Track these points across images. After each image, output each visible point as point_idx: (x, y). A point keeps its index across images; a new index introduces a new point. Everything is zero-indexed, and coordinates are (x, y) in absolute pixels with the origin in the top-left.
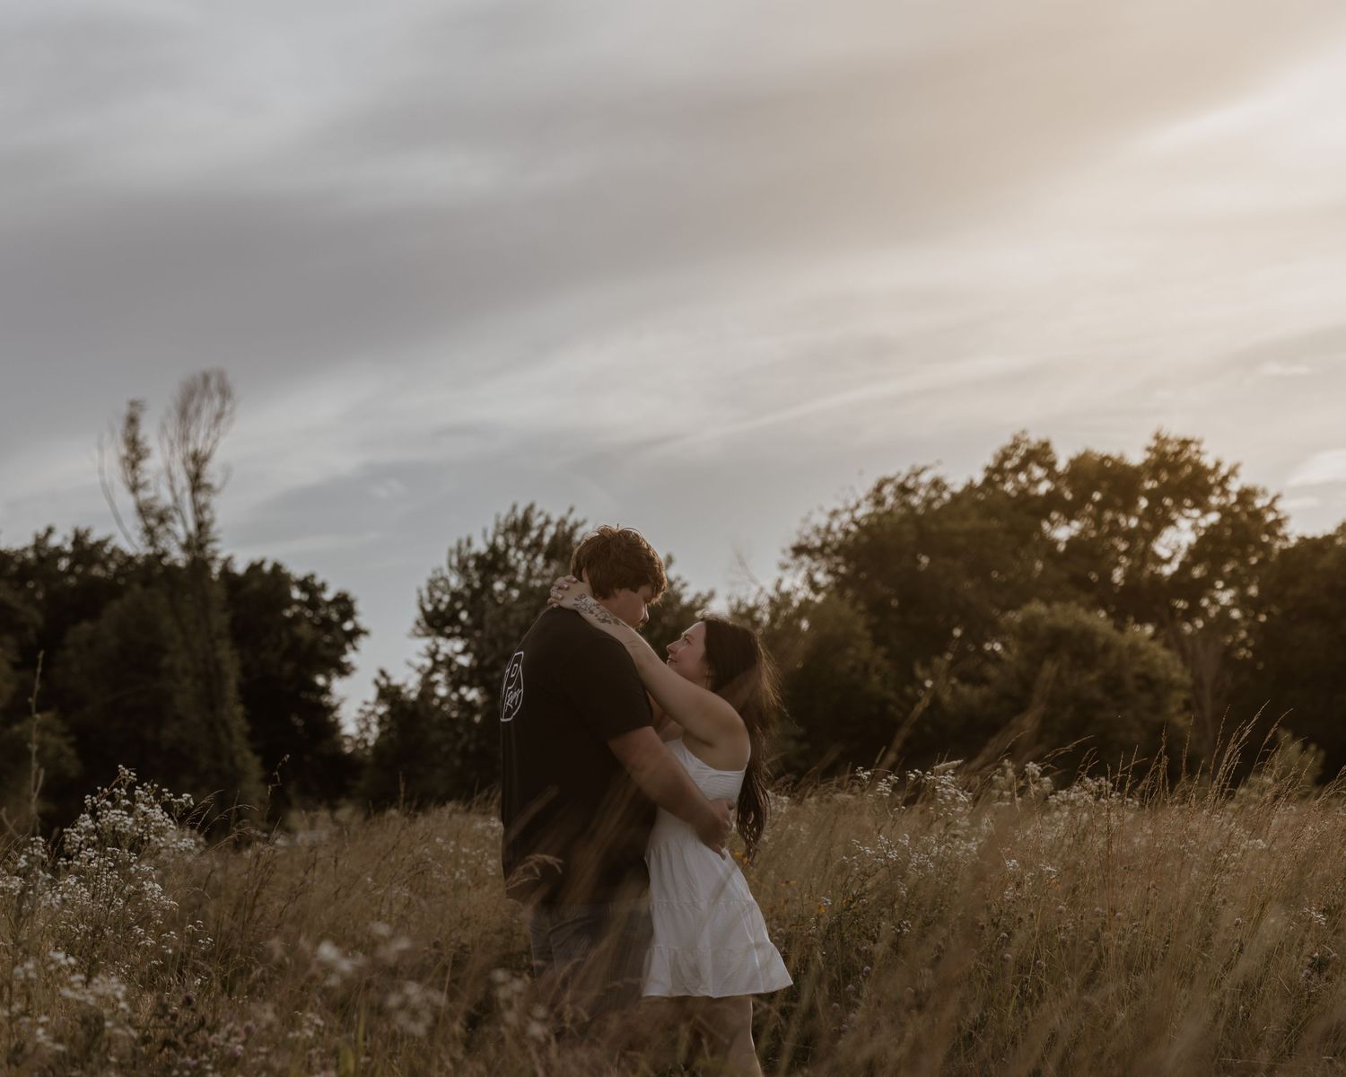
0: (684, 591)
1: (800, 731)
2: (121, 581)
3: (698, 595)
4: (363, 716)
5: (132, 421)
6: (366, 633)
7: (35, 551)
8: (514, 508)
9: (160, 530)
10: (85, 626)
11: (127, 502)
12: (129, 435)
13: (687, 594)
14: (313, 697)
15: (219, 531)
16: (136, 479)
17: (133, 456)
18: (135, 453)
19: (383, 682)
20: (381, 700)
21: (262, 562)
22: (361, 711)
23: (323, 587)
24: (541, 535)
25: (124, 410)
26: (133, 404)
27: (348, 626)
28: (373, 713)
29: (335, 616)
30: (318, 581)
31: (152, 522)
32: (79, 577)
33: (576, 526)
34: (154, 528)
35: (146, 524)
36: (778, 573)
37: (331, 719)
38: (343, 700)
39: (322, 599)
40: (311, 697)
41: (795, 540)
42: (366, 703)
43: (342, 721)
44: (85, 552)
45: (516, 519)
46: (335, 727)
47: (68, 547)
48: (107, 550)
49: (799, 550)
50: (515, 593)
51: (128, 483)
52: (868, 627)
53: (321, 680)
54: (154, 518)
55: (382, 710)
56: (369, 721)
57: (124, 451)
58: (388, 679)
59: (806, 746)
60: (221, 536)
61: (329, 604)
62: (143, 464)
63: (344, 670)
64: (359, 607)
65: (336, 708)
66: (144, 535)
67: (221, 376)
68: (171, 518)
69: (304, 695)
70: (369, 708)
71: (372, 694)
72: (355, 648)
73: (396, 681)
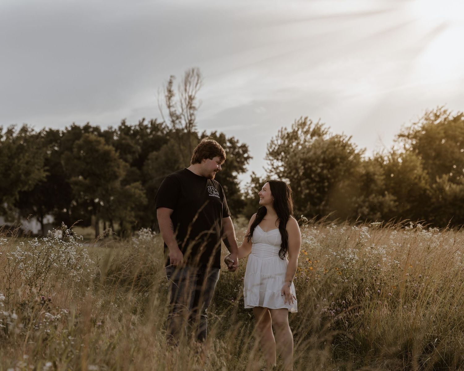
0: (356, 148)
1: (395, 198)
2: (168, 137)
3: (361, 149)
4: (246, 187)
5: (170, 83)
6: (252, 158)
7: (139, 127)
8: (301, 118)
9: (177, 122)
10: (155, 153)
11: (166, 111)
12: (169, 88)
13: (357, 149)
14: (231, 180)
15: (197, 123)
16: (170, 103)
17: (169, 95)
18: (170, 94)
19: (253, 176)
20: (252, 182)
21: (216, 132)
22: (246, 185)
23: (238, 141)
24: (309, 128)
25: (168, 79)
26: (171, 77)
27: (246, 155)
28: (250, 186)
29: (241, 152)
30: (236, 140)
31: (174, 118)
32: (154, 136)
33: (322, 125)
34: (175, 121)
35: (172, 119)
36: (393, 143)
37: (237, 187)
38: (241, 181)
39: (237, 145)
40: (230, 179)
41: (399, 132)
42: (247, 183)
43: (241, 188)
44: (155, 127)
45: (302, 122)
46: (238, 190)
47: (149, 126)
48: (163, 126)
49: (401, 136)
50: (300, 147)
51: (167, 105)
52: (421, 164)
53: (234, 174)
54: (175, 117)
55: (253, 185)
56: (248, 189)
57: (167, 93)
58: (255, 175)
59: (397, 203)
60: (197, 125)
61: (240, 147)
62: (173, 98)
63: (243, 171)
64: (249, 149)
65: (239, 183)
66: (172, 123)
67: (198, 69)
68: (181, 118)
69: (228, 179)
70: (248, 185)
71: (249, 180)
72: (248, 163)
73: (258, 176)
